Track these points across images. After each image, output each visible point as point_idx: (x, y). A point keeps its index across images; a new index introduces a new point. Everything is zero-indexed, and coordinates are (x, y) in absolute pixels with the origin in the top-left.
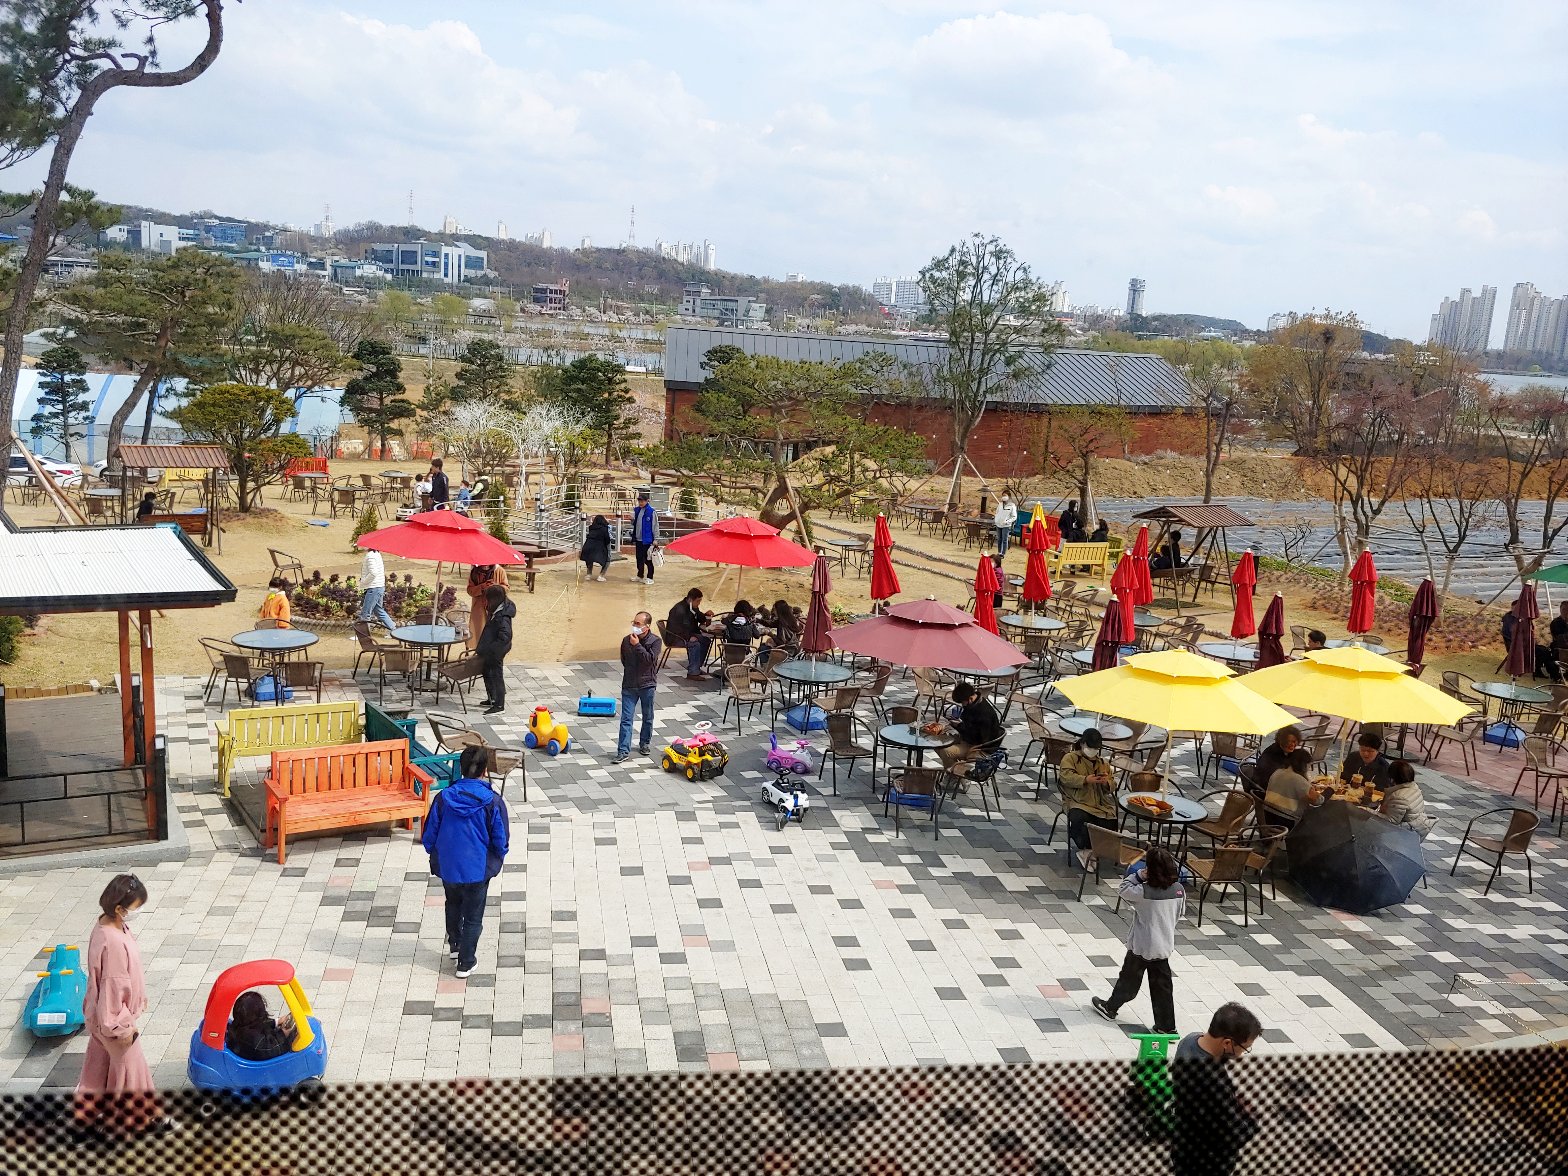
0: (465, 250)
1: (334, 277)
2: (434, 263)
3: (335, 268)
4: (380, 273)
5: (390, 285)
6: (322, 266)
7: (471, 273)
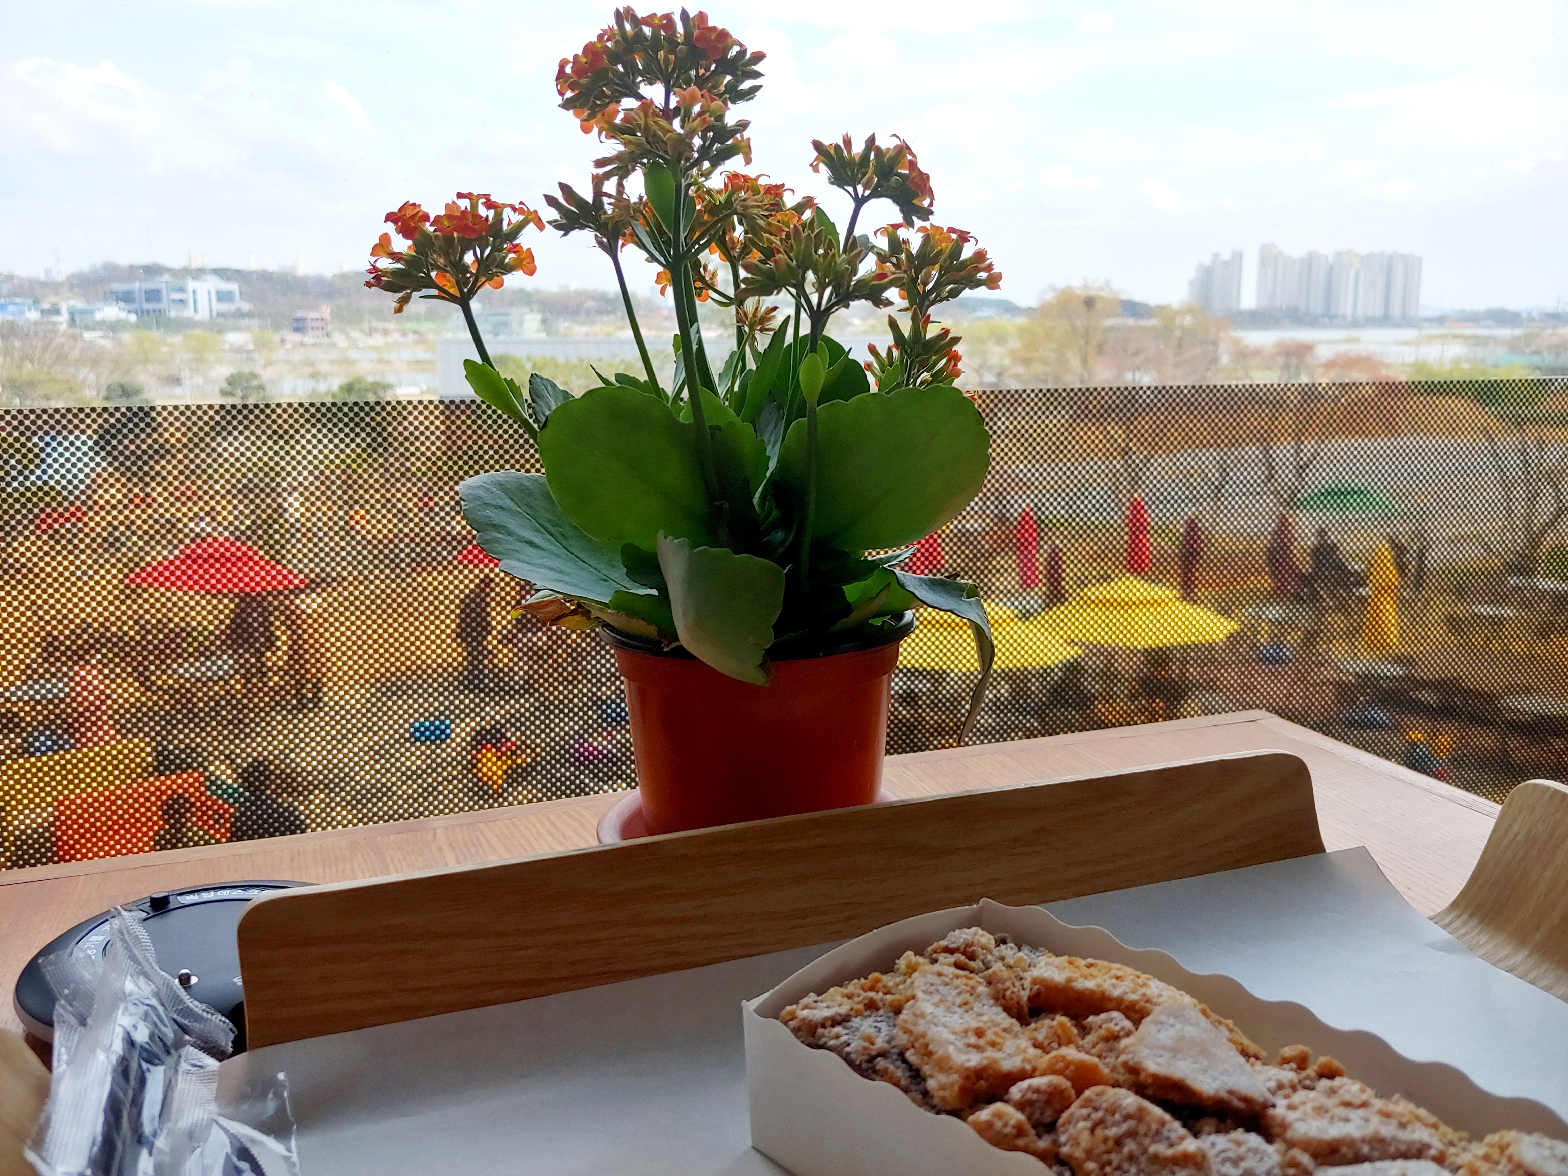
0: (213, 284)
1: (72, 321)
2: (181, 301)
3: (72, 314)
4: (123, 315)
5: (136, 326)
6: (57, 312)
7: (224, 307)
